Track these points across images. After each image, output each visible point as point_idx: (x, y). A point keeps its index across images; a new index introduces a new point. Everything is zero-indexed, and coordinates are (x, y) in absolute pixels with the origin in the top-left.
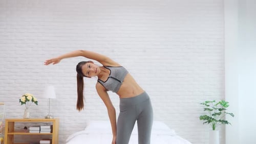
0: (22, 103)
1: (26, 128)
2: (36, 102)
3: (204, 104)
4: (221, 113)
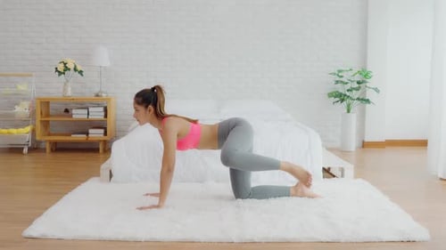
0: (60, 73)
1: (67, 111)
2: (81, 72)
3: (335, 74)
4: (360, 87)
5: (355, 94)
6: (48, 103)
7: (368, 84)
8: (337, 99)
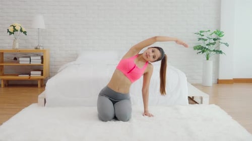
0: (11, 33)
1: (15, 59)
2: (25, 33)
3: (198, 34)
4: (215, 43)
5: (212, 48)
6: (3, 53)
7: (221, 41)
8: (200, 51)
